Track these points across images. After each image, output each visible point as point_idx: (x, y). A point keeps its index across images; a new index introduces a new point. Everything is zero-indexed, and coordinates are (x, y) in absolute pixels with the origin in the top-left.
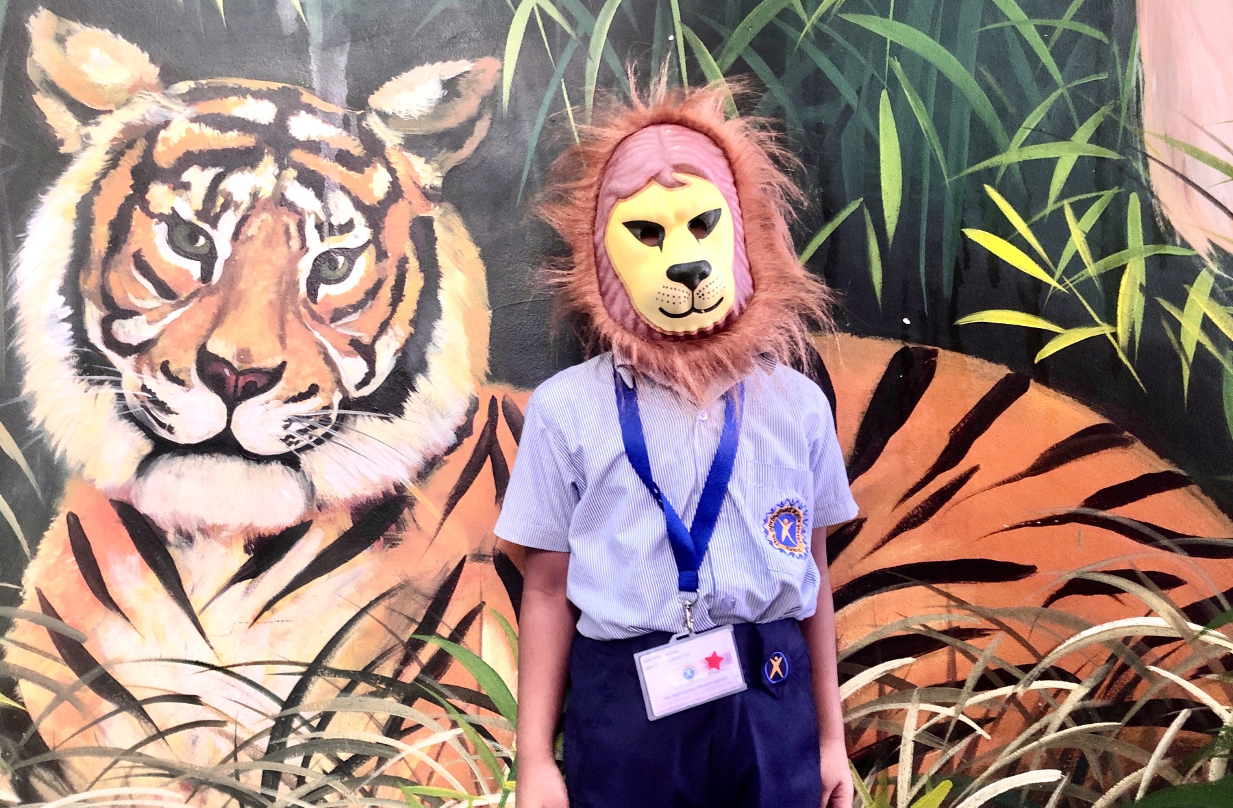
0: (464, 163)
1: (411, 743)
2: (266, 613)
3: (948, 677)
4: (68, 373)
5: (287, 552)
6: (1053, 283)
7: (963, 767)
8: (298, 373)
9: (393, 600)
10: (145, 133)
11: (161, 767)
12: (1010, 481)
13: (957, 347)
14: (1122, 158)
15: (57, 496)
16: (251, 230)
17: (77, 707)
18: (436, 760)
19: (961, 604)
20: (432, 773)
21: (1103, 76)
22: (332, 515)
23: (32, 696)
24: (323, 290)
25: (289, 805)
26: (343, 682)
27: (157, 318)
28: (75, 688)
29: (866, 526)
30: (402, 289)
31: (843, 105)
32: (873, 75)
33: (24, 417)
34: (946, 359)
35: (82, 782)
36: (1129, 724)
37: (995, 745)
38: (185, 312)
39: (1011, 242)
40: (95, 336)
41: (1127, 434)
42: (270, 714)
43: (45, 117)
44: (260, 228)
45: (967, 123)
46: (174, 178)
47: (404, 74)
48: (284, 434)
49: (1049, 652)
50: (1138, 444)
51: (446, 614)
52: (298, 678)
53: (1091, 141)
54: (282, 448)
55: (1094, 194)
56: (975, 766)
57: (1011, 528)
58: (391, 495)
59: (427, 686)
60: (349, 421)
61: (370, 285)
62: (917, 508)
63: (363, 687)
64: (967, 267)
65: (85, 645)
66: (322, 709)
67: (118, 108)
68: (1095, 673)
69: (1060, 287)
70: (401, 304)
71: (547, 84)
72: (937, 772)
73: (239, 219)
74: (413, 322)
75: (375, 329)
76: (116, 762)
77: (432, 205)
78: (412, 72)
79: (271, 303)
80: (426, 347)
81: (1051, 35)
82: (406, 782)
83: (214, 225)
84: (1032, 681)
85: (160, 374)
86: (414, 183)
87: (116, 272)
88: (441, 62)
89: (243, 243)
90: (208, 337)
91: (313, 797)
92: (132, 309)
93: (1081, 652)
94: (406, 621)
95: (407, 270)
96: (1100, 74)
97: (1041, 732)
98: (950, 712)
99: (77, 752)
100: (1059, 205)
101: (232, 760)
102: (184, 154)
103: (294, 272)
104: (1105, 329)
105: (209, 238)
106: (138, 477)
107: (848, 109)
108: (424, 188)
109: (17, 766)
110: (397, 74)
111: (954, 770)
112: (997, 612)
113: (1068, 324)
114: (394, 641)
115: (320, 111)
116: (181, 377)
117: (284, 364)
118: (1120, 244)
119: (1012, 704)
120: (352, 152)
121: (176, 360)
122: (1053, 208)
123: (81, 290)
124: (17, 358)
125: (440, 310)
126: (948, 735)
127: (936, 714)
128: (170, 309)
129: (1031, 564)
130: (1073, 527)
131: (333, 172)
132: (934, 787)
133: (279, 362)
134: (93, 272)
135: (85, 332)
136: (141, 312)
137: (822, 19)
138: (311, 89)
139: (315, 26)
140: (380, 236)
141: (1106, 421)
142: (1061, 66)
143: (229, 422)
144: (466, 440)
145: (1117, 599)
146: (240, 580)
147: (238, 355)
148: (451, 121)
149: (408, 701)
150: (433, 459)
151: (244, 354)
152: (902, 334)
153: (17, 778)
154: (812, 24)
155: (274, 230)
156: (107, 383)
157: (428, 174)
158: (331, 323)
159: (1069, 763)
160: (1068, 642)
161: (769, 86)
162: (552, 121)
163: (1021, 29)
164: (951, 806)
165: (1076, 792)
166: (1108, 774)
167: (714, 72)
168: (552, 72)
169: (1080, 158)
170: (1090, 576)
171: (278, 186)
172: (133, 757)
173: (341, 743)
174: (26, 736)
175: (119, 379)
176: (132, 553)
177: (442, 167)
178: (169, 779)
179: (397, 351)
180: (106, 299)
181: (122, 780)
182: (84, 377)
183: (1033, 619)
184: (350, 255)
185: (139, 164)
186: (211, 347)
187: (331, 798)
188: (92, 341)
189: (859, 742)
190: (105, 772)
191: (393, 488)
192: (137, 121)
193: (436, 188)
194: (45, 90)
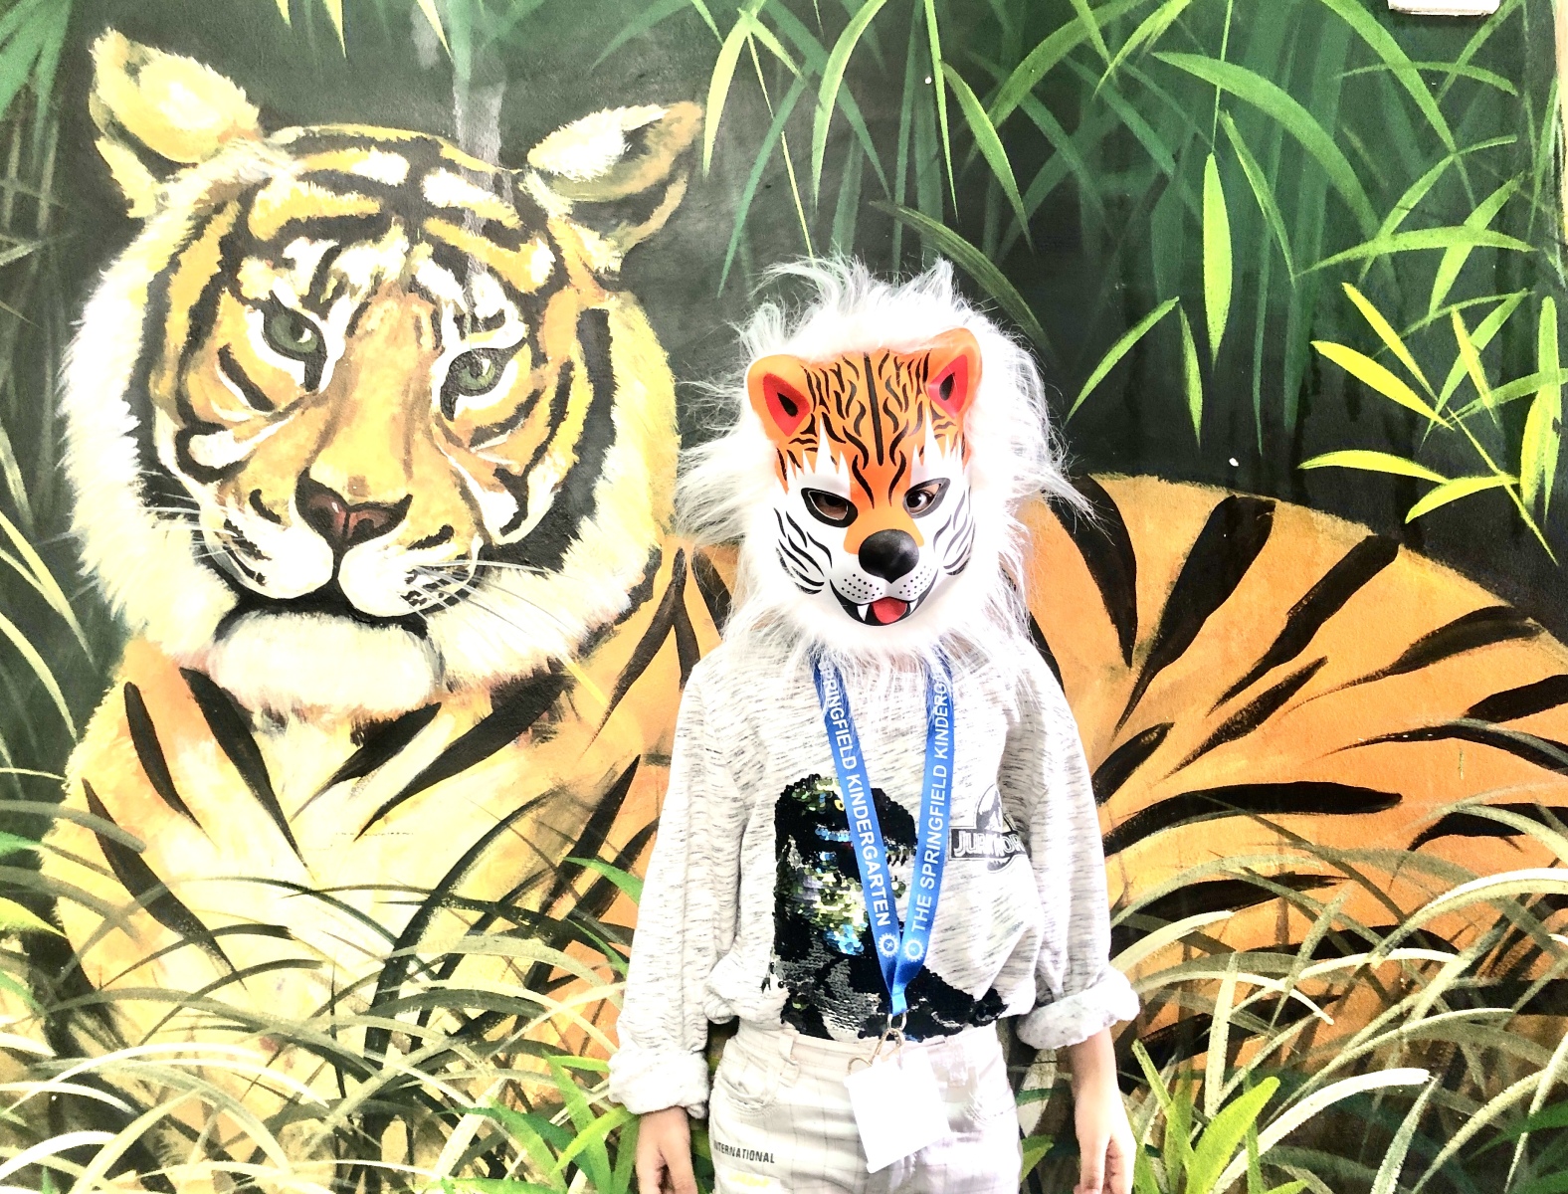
0: (651, 240)
1: (560, 999)
2: (377, 823)
3: (1277, 939)
4: (130, 500)
5: (407, 743)
6: (1433, 416)
7: (1293, 1062)
8: (426, 511)
9: (542, 811)
10: (238, 193)
11: (236, 1018)
12: (1367, 679)
13: (1301, 498)
14: (1532, 249)
15: (113, 664)
16: (368, 322)
17: (131, 936)
18: (593, 1023)
19: (1297, 841)
20: (587, 1039)
21: (1510, 140)
22: (465, 698)
23: (75, 923)
24: (462, 403)
25: (400, 1075)
26: (475, 916)
27: (248, 434)
28: (130, 910)
29: (1171, 734)
30: (565, 405)
31: (1154, 177)
33: (75, 559)
34: (1286, 515)
35: (134, 1032)
36: (1523, 1011)
37: (1340, 1031)
38: (282, 428)
39: (1378, 360)
40: (167, 455)
41: (1530, 620)
42: (378, 955)
43: (111, 170)
44: (382, 320)
45: (1322, 200)
46: (274, 252)
47: (575, 122)
48: (406, 589)
49: (1416, 910)
50: (1546, 635)
51: (611, 831)
52: (417, 908)
53: (1491, 226)
54: (405, 609)
55: (1494, 298)
56: (1311, 1060)
57: (1367, 743)
58: (543, 673)
59: (583, 924)
60: (491, 575)
61: (523, 398)
62: (1241, 712)
63: (500, 924)
64: (1316, 392)
65: (144, 856)
66: (447, 950)
67: (204, 161)
68: (1478, 942)
69: (1441, 422)
70: (563, 424)
71: (762, 138)
72: (1259, 1065)
73: (356, 308)
74: (577, 449)
75: (530, 456)
76: (179, 1008)
77: (607, 294)
78: (586, 119)
79: (394, 419)
80: (594, 482)
81: (1440, 83)
82: (553, 1050)
83: (324, 317)
84: (1391, 950)
85: (248, 507)
86: (585, 265)
87: (197, 373)
89: (360, 339)
90: (310, 461)
91: (434, 1064)
92: (216, 422)
93: (1458, 911)
94: (559, 839)
95: (571, 381)
96: (1506, 137)
97: (1401, 1018)
98: (1279, 985)
99: (129, 994)
100: (1445, 311)
101: (328, 1012)
102: (288, 223)
103: (424, 379)
104: (1504, 480)
105: (315, 330)
106: (216, 641)
107: (1162, 180)
108: (597, 271)
109: (53, 1010)
110: (566, 122)
111: (1282, 1064)
112: (1347, 855)
113: (1452, 470)
114: (542, 865)
115: (465, 168)
116: (276, 511)
117: (408, 499)
118: (1528, 366)
119: (1363, 980)
120: (505, 223)
121: (269, 490)
122: (1437, 316)
123: (152, 395)
124: (67, 482)
125: (613, 433)
126: (1276, 1016)
127: (1260, 988)
128: (263, 422)
129: (1394, 793)
130: (1452, 742)
131: (480, 250)
132: (1254, 1086)
133: (403, 496)
134: (167, 372)
135: (154, 449)
136: (226, 425)
137: (1131, 58)
138: (454, 141)
139: (462, 57)
140: (538, 334)
141: (1502, 603)
142: (1452, 126)
143: (336, 572)
144: (643, 605)
145: (1511, 842)
146: (345, 778)
147: (350, 485)
148: (636, 184)
149: (559, 943)
150: (600, 628)
151: (358, 484)
152: (1229, 480)
153: (52, 1024)
154: (1116, 66)
155: (400, 323)
156: (181, 516)
157: (601, 252)
158: (472, 446)
159: (1439, 1062)
160: (1441, 898)
161: (1056, 146)
162: (768, 187)
163: (1399, 73)
164: (1277, 1112)
165: (1448, 1100)
166: (1493, 1077)
167: (984, 126)
168: (770, 123)
169: (1477, 250)
170: (1475, 811)
171: (407, 266)
172: (200, 1004)
173: (468, 996)
174: (65, 971)
175: (196, 512)
176: (207, 738)
177: (620, 245)
178: (246, 1034)
179: (556, 486)
180: (183, 408)
181: (185, 1033)
182: (152, 508)
183: (1395, 866)
184: (499, 359)
185: (230, 234)
186: (316, 475)
187: (455, 1068)
188: (163, 462)
189: (1155, 1021)
190: (165, 1020)
191: (546, 664)
192: (227, 178)
193: (612, 273)
194: (111, 135)
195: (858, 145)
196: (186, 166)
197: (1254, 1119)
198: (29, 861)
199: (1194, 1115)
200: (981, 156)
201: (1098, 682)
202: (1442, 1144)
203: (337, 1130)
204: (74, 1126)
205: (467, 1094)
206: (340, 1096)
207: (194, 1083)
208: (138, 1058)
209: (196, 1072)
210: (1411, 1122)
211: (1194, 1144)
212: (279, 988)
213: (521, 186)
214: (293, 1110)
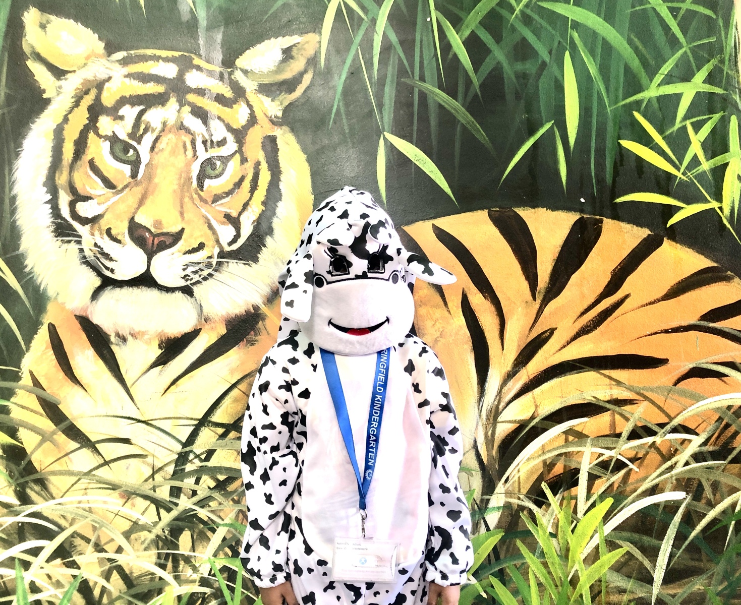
2: (173, 387)
4: (49, 234)
5: (185, 348)
6: (679, 175)
7: (620, 490)
8: (191, 236)
9: (252, 379)
10: (96, 84)
11: (107, 484)
12: (651, 303)
13: (616, 217)
14: (725, 92)
15: (41, 314)
16: (160, 145)
17: (55, 445)
19: (619, 383)
21: (713, 39)
22: (213, 325)
23: (28, 440)
24: (207, 183)
25: (187, 508)
26: (221, 431)
27: (104, 201)
28: (54, 433)
29: (556, 333)
30: (257, 182)
31: (540, 62)
32: (560, 42)
33: (22, 263)
34: (608, 224)
35: (58, 491)
36: (731, 462)
38: (121, 197)
39: (651, 148)
40: (65, 212)
41: (729, 273)
42: (175, 451)
43: (34, 75)
44: (167, 144)
45: (622, 70)
46: (114, 112)
47: (258, 45)
48: (183, 274)
49: (678, 415)
52: (192, 428)
53: (705, 81)
54: (183, 283)
55: (707, 117)
56: (628, 489)
57: (652, 335)
58: (250, 312)
60: (224, 266)
61: (237, 180)
63: (233, 434)
64: (622, 165)
65: (60, 407)
66: (208, 448)
67: (79, 69)
68: (708, 430)
69: (683, 177)
70: (256, 191)
71: (349, 50)
72: (603, 492)
73: (154, 138)
74: (264, 203)
75: (241, 208)
76: (79, 480)
77: (276, 128)
78: (263, 43)
79: (175, 191)
80: (272, 219)
81: (678, 13)
83: (139, 143)
84: (666, 434)
85: (105, 236)
86: (265, 114)
87: (78, 172)
88: (281, 37)
89: (157, 153)
90: (135, 213)
91: (203, 503)
92: (89, 195)
95: (260, 170)
96: (711, 38)
97: (671, 468)
98: (612, 453)
99: (54, 473)
100: (684, 124)
101: (151, 479)
102: (120, 98)
103: (189, 172)
104: (714, 205)
105: (135, 150)
106: (92, 301)
107: (544, 64)
108: (271, 117)
109: (19, 482)
110: (253, 45)
111: (614, 491)
113: (689, 200)
115: (205, 69)
116: (119, 238)
117: (183, 229)
118: (725, 149)
119: (653, 449)
120: (225, 95)
121: (115, 227)
122: (680, 126)
123: (57, 183)
125: (281, 195)
126: (611, 468)
127: (603, 455)
128: (111, 194)
129: (665, 358)
130: (692, 333)
131: (214, 108)
132: (601, 502)
133: (180, 229)
134: (64, 172)
135: (59, 210)
136: (93, 197)
137: (527, 6)
138: (200, 56)
139: (202, 15)
140: (243, 148)
141: (715, 265)
142: (684, 32)
143: (149, 266)
146: (156, 366)
147: (155, 224)
148: (288, 75)
150: (277, 290)
151: (158, 223)
152: (580, 209)
153: (18, 489)
154: (520, 9)
155: (176, 145)
156: (73, 242)
157: (272, 107)
158: (213, 203)
159: (691, 488)
160: (690, 409)
161: (491, 49)
162: (352, 73)
163: (658, 9)
164: (612, 515)
165: (695, 506)
166: (717, 495)
167: (456, 41)
168: (352, 43)
169: (698, 93)
170: (704, 366)
171: (179, 117)
172: (90, 477)
173: (219, 470)
174: (23, 463)
175: (80, 239)
176: (88, 349)
177: (281, 104)
178: (112, 491)
179: (254, 221)
180: (73, 190)
181: (83, 491)
182: (58, 238)
183: (666, 394)
184: (224, 161)
185: (92, 105)
186: (137, 220)
187: (213, 504)
188: (64, 216)
189: (552, 472)
190: (73, 485)
191: (252, 308)
192: (91, 78)
193: (278, 118)
194: (34, 58)
195: (396, 52)
196: (70, 72)
197: (601, 518)
198: (5, 410)
199: (572, 517)
200: (455, 56)
201: (520, 309)
202: (693, 528)
203: (158, 536)
204: (30, 537)
205: (220, 517)
206: (158, 520)
207: (87, 515)
208: (60, 504)
209: (88, 509)
210: (678, 518)
211: (573, 531)
212: (127, 468)
213: (233, 77)
214: (136, 527)
